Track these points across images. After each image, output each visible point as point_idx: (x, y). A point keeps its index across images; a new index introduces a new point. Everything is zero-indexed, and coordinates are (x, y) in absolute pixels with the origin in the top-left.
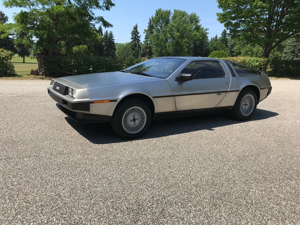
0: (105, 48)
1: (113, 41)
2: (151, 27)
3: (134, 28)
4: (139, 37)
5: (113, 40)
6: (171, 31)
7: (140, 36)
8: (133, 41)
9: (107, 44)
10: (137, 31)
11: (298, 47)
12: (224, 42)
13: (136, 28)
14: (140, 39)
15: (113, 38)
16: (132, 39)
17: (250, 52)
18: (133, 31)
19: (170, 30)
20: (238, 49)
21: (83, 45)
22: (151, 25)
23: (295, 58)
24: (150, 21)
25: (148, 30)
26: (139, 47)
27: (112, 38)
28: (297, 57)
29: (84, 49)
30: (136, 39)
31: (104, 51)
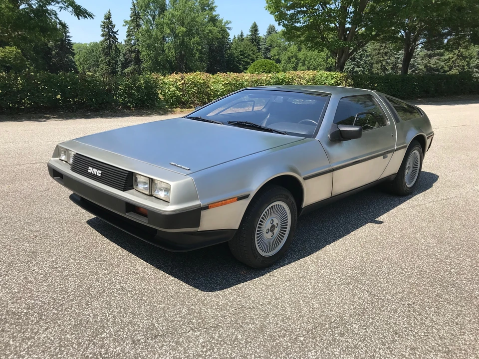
0: (54, 52)
1: (69, 40)
2: (136, 17)
3: (105, 16)
4: (115, 33)
5: (69, 37)
6: (171, 24)
7: (117, 32)
8: (106, 40)
9: (58, 44)
10: (111, 23)
11: (360, 52)
12: (255, 43)
13: (108, 17)
14: (117, 36)
15: (68, 34)
16: (103, 35)
17: (294, 59)
18: (104, 23)
19: (169, 22)
20: (276, 54)
21: (11, 46)
22: (136, 13)
23: (356, 68)
24: (134, 6)
25: (131, 21)
26: (117, 50)
27: (66, 34)
28: (359, 67)
29: (14, 53)
30: (110, 36)
31: (53, 57)
